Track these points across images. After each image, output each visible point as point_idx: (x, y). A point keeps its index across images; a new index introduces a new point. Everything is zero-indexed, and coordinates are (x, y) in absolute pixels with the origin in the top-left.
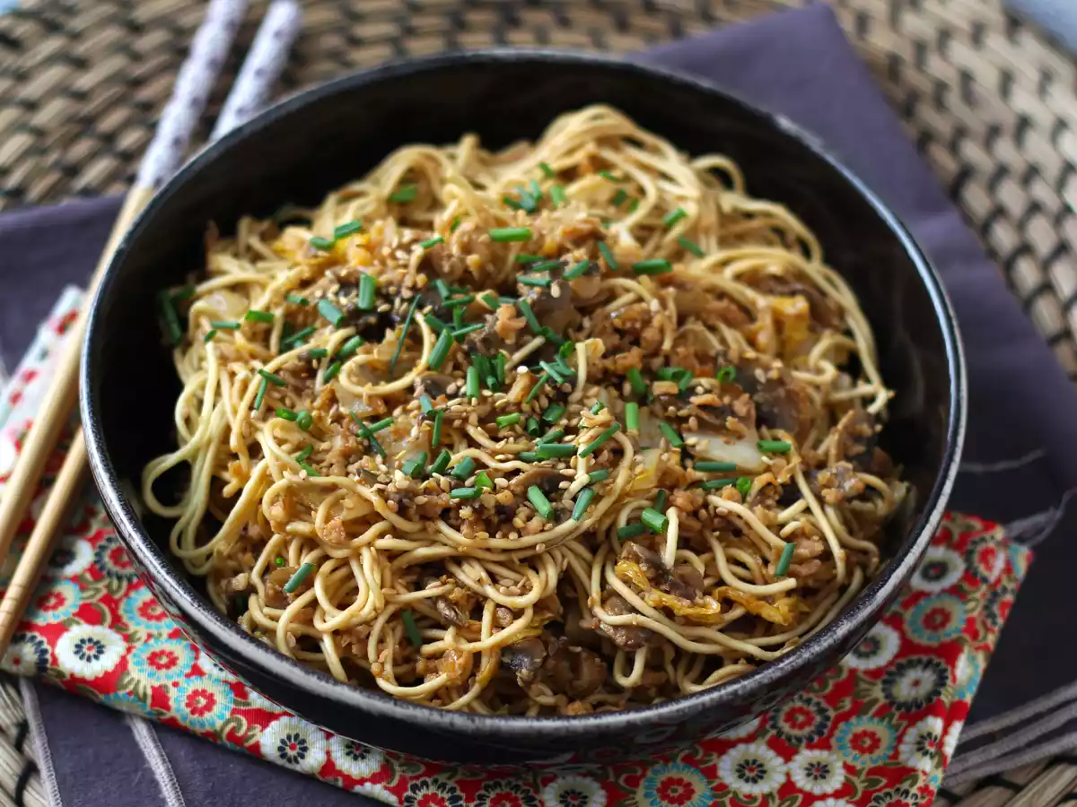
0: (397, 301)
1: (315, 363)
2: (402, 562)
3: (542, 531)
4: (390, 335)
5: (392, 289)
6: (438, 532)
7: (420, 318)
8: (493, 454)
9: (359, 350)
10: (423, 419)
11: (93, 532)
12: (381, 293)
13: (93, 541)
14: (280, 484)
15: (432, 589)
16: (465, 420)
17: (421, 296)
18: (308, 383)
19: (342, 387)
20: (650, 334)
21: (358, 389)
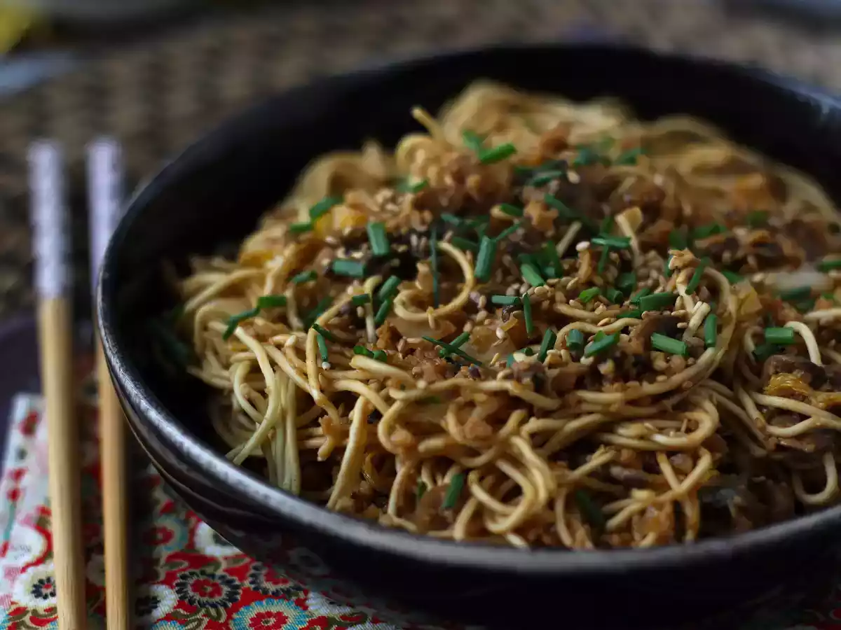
0: (414, 239)
1: (360, 311)
2: (554, 444)
3: (687, 366)
4: (422, 268)
5: (404, 230)
6: (581, 401)
7: (445, 245)
8: (595, 322)
9: (399, 287)
10: (510, 311)
11: (162, 577)
12: (394, 238)
13: (168, 582)
14: (389, 413)
15: (597, 459)
16: (553, 300)
17: (437, 228)
18: (359, 333)
19: (402, 320)
20: (668, 203)
21: (422, 316)
